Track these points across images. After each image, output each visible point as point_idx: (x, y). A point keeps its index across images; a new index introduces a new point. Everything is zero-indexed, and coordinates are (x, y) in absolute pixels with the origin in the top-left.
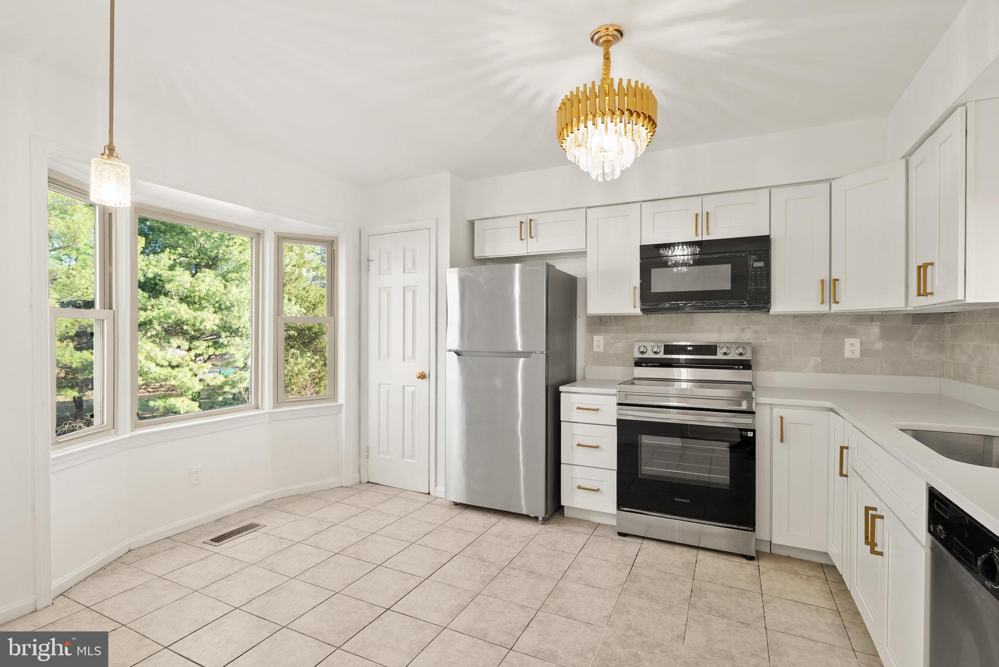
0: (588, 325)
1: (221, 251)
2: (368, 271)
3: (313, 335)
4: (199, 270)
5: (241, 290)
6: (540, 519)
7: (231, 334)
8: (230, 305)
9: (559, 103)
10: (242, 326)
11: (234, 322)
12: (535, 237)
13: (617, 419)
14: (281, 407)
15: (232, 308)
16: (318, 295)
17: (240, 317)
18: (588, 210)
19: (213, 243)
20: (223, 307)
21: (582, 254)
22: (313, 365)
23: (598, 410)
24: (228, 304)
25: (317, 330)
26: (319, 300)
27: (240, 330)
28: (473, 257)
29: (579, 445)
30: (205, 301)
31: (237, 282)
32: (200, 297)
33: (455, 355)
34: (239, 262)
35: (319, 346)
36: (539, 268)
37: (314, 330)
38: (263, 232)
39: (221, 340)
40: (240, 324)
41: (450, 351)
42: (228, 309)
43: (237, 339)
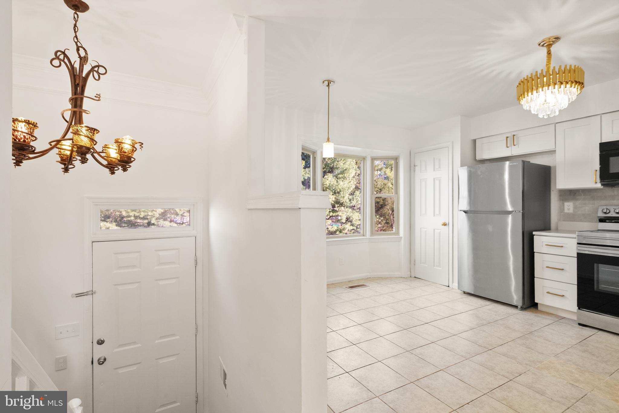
0: (560, 196)
1: (335, 164)
2: (415, 171)
3: (380, 206)
4: (325, 174)
5: (344, 183)
6: (519, 307)
7: (340, 206)
8: (339, 191)
9: (519, 81)
10: (345, 201)
11: (341, 199)
12: (517, 145)
13: (577, 253)
14: (374, 236)
15: (340, 193)
16: (382, 184)
17: (344, 197)
18: (557, 125)
19: (332, 160)
20: (336, 192)
21: (553, 152)
22: (380, 223)
23: (562, 247)
24: (338, 190)
25: (382, 203)
26: (383, 187)
27: (344, 203)
28: (475, 160)
29: (547, 267)
30: (328, 189)
31: (342, 179)
32: (326, 187)
33: (464, 213)
34: (343, 169)
35: (383, 212)
36: (517, 164)
37: (381, 203)
38: (366, 157)
39: (335, 209)
40: (344, 200)
41: (461, 211)
42: (339, 193)
43: (342, 208)
